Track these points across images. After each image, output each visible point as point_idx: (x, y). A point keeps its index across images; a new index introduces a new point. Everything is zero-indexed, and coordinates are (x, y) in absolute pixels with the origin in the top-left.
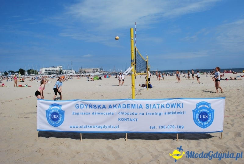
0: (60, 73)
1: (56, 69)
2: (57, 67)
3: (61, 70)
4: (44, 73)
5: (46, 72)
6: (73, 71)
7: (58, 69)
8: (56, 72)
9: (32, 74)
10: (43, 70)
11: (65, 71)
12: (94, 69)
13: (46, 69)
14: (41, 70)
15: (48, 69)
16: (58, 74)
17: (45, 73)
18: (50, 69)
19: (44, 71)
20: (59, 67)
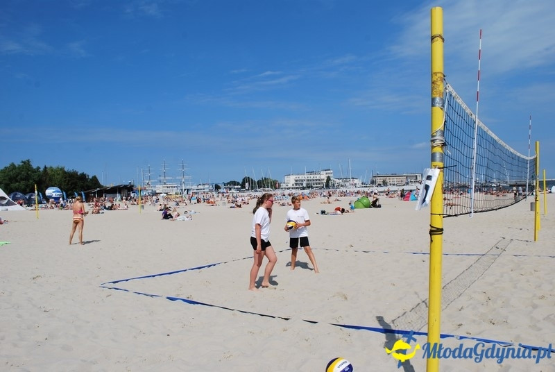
0: (327, 186)
1: (318, 178)
2: (322, 173)
3: (329, 179)
4: (293, 185)
5: (296, 184)
6: (356, 181)
7: (323, 176)
8: (319, 184)
9: (267, 189)
10: (291, 180)
11: (338, 181)
12: (407, 177)
13: (297, 176)
14: (287, 179)
15: (301, 177)
16: (323, 187)
17: (295, 186)
18: (306, 176)
19: (294, 182)
20: (325, 172)
